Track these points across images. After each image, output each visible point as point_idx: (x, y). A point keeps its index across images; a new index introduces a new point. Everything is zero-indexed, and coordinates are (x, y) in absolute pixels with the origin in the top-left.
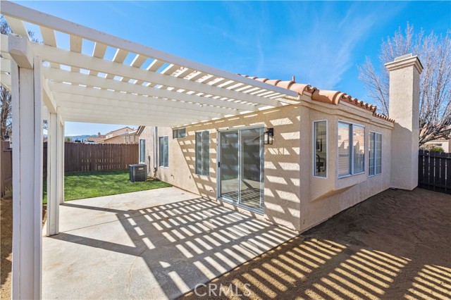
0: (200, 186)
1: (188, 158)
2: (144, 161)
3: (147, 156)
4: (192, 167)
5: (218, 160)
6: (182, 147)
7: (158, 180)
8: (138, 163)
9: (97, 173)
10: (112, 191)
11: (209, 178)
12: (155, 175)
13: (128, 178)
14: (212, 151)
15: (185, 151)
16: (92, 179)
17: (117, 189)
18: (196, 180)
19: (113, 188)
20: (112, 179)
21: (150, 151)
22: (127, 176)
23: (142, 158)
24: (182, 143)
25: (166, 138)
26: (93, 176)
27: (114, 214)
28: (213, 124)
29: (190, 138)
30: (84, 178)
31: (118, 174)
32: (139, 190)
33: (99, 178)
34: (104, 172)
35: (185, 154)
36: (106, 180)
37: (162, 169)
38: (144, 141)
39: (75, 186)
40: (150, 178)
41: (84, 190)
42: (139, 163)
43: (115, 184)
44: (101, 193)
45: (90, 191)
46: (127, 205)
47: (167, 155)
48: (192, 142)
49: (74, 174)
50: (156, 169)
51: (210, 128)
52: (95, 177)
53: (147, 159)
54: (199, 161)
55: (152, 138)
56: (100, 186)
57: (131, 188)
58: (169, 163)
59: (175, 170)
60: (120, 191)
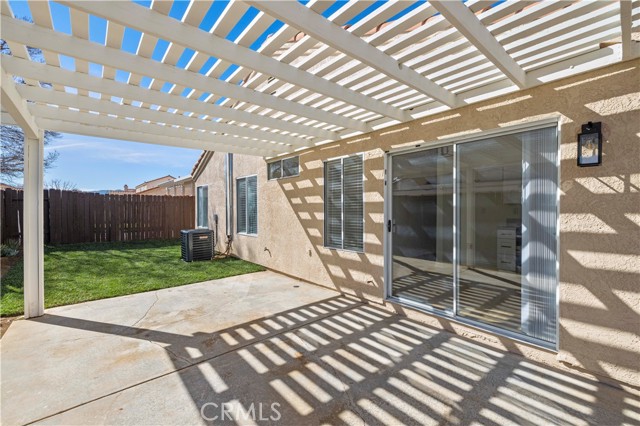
0: (337, 271)
1: (305, 216)
2: (205, 224)
3: (211, 215)
4: (315, 232)
5: (387, 216)
6: (289, 195)
7: (235, 258)
8: (193, 227)
9: (122, 246)
10: (151, 282)
11: (362, 256)
12: (228, 249)
13: (180, 254)
14: (371, 197)
15: (297, 201)
16: (111, 257)
17: (160, 277)
18: (325, 259)
19: (154, 276)
20: (149, 256)
21: (218, 206)
22: (177, 251)
23: (202, 220)
24: (288, 186)
25: (253, 181)
26: (113, 252)
27: (160, 346)
28: (374, 138)
29: (310, 175)
30: (96, 256)
31: (158, 247)
32: (205, 280)
33: (124, 254)
34: (134, 243)
35: (296, 208)
36: (137, 259)
37: (242, 237)
38: (206, 189)
39: (78, 271)
40: (219, 254)
41: (94, 281)
42: (196, 227)
43: (156, 267)
44: (128, 286)
45: (106, 282)
46: (188, 317)
47: (255, 211)
48: (314, 182)
49: (79, 248)
50: (230, 238)
51: (364, 149)
52: (117, 253)
53: (211, 221)
54: (334, 221)
55: (222, 183)
56: (127, 270)
57: (189, 274)
58: (260, 226)
59: (273, 239)
60: (168, 281)
